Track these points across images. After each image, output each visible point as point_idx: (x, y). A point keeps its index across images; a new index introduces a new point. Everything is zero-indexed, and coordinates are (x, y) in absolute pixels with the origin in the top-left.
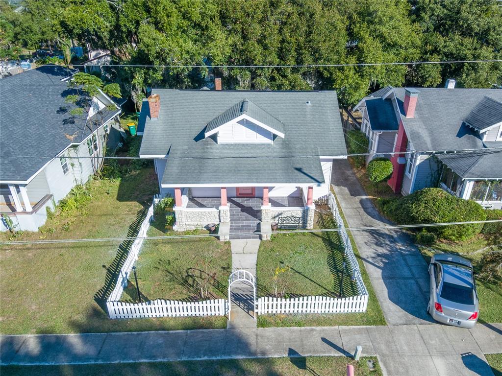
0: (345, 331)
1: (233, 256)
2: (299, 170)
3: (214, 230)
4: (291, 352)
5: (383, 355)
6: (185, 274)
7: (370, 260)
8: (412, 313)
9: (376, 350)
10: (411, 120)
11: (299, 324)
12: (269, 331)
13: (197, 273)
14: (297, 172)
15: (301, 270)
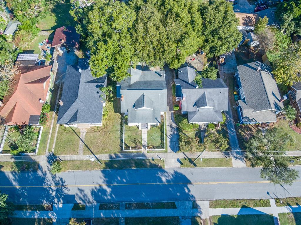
0: (161, 154)
1: (142, 134)
2: (156, 118)
3: (138, 127)
4: (152, 158)
5: (165, 159)
6: (134, 140)
7: (168, 136)
8: (172, 150)
9: (165, 157)
10: (184, 101)
11: (154, 152)
12: (149, 154)
13: (136, 140)
14: (155, 119)
15: (155, 139)
